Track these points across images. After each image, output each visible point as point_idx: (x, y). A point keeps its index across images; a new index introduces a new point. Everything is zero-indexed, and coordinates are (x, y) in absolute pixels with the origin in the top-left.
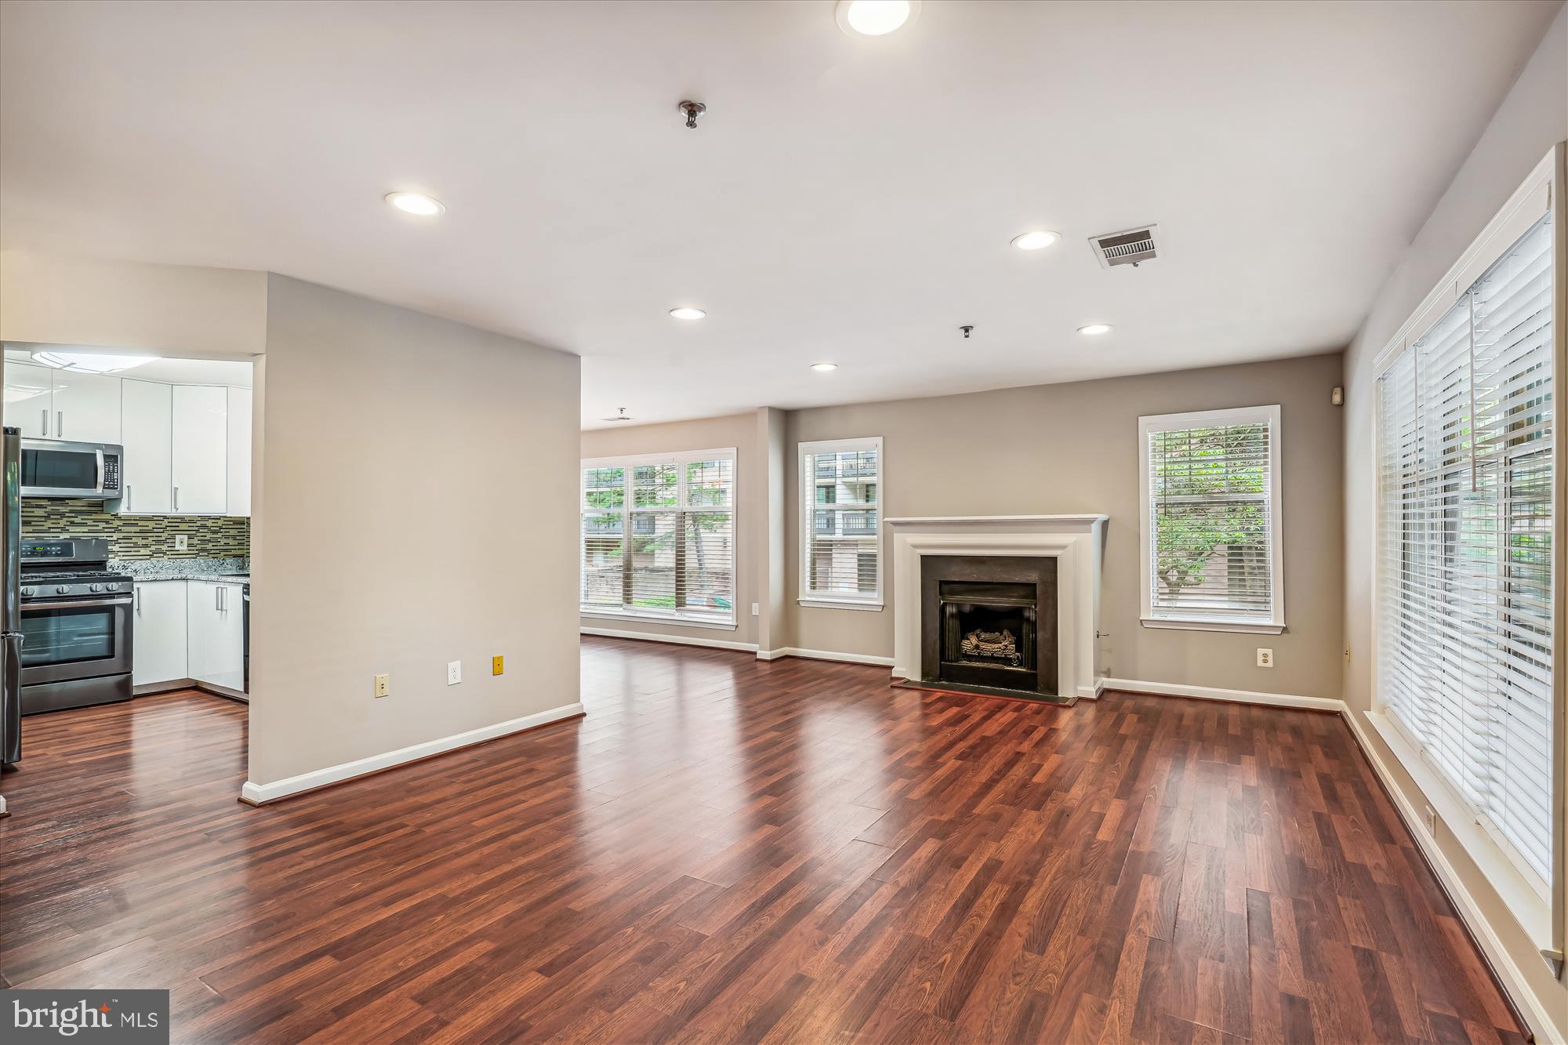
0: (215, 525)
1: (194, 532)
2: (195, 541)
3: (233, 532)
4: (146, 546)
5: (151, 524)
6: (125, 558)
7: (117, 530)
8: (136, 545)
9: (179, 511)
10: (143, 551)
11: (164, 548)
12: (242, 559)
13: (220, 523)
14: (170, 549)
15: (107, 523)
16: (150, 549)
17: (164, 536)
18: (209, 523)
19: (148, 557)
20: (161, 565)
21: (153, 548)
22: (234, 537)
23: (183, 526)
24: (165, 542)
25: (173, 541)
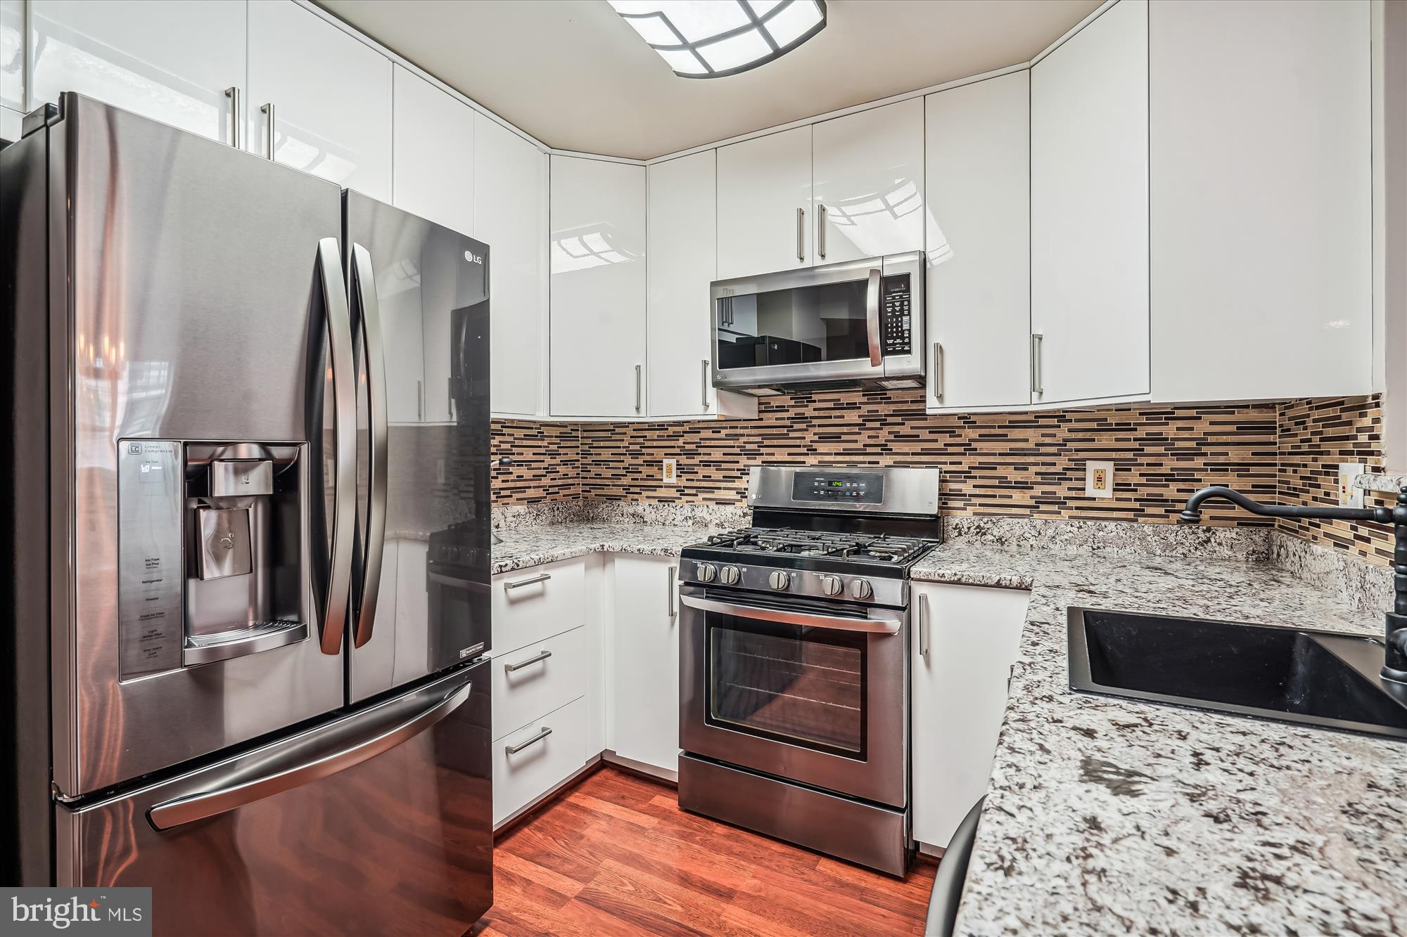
0: (1186, 435)
1: (1130, 455)
2: (1133, 477)
3: (1235, 455)
4: (1023, 486)
5: (1033, 436)
6: (982, 510)
7: (969, 449)
8: (1004, 483)
9: (1045, 398)
10: (1018, 497)
11: (1062, 491)
12: (1264, 532)
13: (1202, 427)
14: (1073, 494)
15: (952, 433)
16: (1032, 493)
17: (1062, 463)
18: (1170, 430)
19: (1027, 511)
20: (1050, 532)
21: (1038, 491)
22: (1242, 468)
23: (1106, 440)
24: (1062, 477)
25: (1079, 474)
